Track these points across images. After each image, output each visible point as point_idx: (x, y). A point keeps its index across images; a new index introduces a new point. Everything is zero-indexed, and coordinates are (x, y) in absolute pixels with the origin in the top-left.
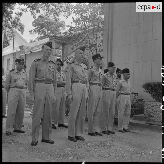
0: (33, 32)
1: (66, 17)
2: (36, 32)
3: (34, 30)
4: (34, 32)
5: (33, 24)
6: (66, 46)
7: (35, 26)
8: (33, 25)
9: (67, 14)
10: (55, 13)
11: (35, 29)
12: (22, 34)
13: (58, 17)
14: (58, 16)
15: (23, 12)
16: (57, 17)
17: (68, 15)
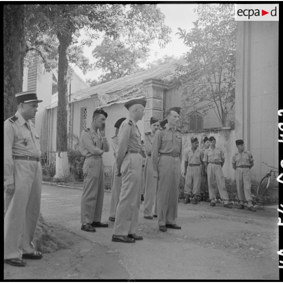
0: (93, 67)
1: (161, 46)
2: (98, 67)
3: (96, 64)
4: (95, 67)
5: (94, 54)
6: (168, 94)
7: (96, 58)
8: (94, 56)
9: (162, 42)
10: (143, 41)
11: (98, 62)
12: (84, 73)
13: (148, 47)
14: (148, 45)
15: (93, 40)
16: (146, 47)
17: (165, 43)
